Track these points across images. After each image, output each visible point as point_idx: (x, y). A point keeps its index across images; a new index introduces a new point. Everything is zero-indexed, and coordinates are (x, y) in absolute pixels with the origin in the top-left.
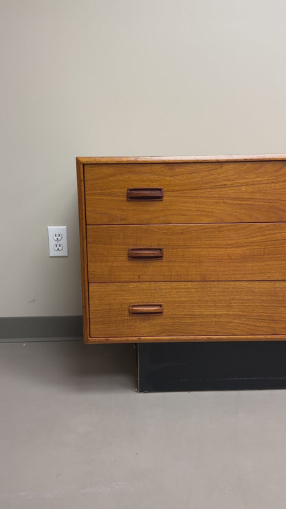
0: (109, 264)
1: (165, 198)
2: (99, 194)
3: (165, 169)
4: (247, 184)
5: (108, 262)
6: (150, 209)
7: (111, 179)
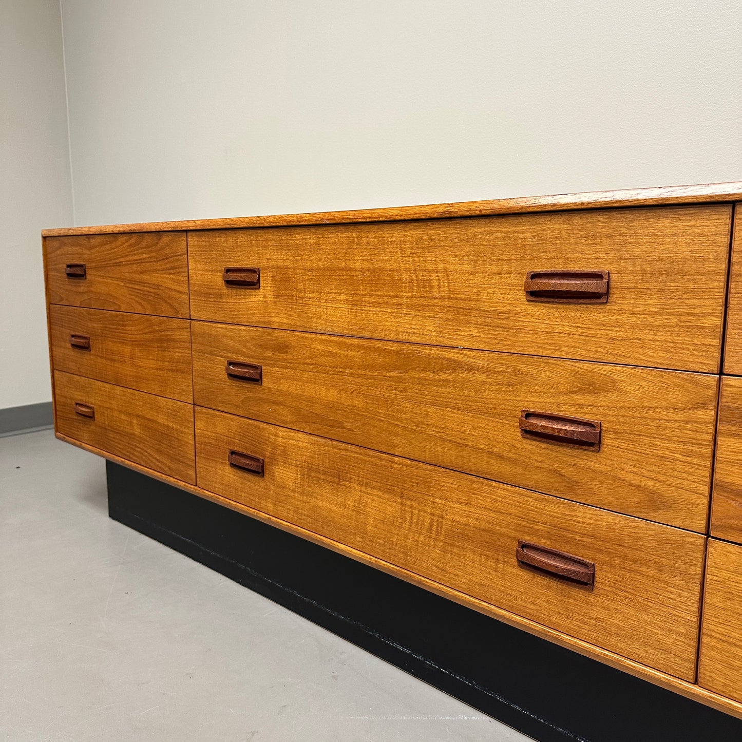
0: (63, 350)
1: (88, 277)
2: (55, 270)
3: (86, 242)
4: (137, 262)
5: (62, 347)
6: (80, 289)
7: (59, 252)
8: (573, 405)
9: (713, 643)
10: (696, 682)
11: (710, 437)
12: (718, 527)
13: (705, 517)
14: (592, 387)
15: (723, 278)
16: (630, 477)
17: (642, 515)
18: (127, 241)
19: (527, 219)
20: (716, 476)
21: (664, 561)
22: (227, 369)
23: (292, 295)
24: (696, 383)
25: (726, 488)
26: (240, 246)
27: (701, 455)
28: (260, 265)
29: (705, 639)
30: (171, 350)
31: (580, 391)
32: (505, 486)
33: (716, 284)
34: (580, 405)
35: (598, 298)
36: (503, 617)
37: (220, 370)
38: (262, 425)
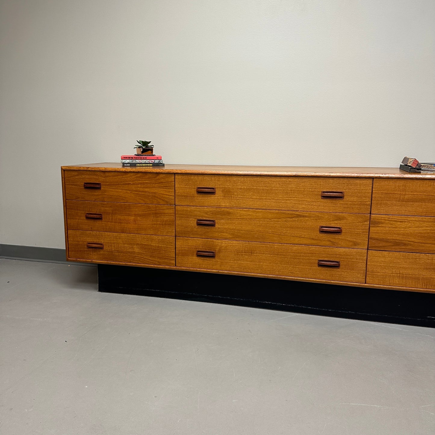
0: (77, 220)
1: (102, 188)
2: (72, 185)
3: (102, 174)
4: (141, 184)
5: (76, 219)
6: (95, 194)
7: (77, 177)
8: (334, 224)
9: (369, 273)
10: (365, 283)
11: (368, 228)
12: (370, 247)
13: (367, 245)
14: (339, 219)
15: (371, 193)
16: (349, 239)
17: (352, 248)
18: (134, 175)
19: (321, 178)
20: (370, 236)
21: (357, 257)
22: (197, 222)
23: (231, 197)
24: (365, 216)
25: (371, 238)
26: (205, 180)
27: (366, 232)
28: (216, 187)
29: (367, 273)
30: (162, 217)
31: (336, 220)
32: (314, 246)
33: (369, 195)
34: (336, 224)
35: (341, 197)
36: (313, 281)
37: (193, 223)
38: (214, 240)
